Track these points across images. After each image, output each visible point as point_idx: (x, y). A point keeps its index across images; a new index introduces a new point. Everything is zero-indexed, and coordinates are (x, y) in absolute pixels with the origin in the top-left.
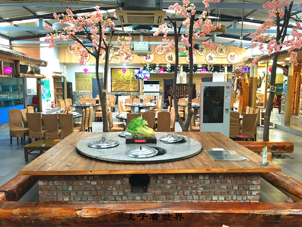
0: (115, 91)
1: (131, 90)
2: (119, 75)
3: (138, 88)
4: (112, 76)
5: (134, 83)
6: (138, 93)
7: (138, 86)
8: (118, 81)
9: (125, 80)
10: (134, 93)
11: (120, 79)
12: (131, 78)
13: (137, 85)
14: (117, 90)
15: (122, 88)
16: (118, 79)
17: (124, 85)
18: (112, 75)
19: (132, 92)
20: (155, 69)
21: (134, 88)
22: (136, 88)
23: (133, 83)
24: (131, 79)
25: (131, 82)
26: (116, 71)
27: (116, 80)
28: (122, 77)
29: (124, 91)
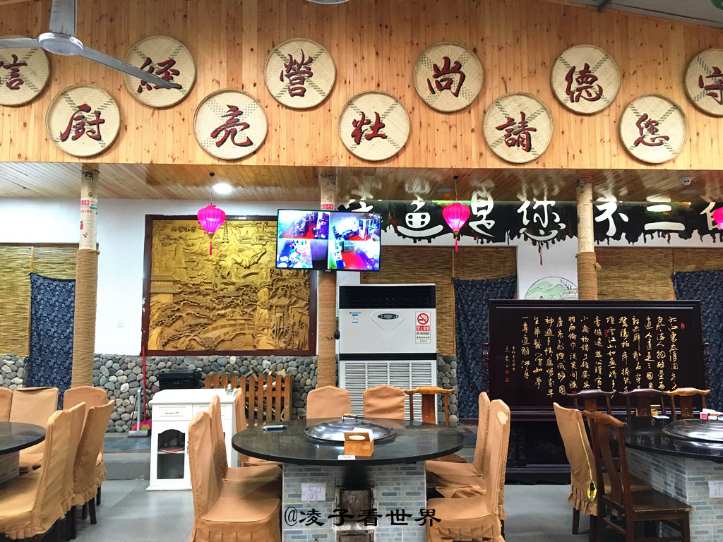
0: (169, 348)
1: (265, 342)
2: (194, 258)
3: (304, 334)
4: (156, 264)
5: (285, 301)
6: (307, 360)
7: (306, 320)
8: (187, 293)
9: (232, 288)
10: (279, 359)
11: (198, 281)
12: (264, 273)
13: (298, 314)
14: (182, 344)
15: (212, 335)
16: (186, 279)
17: (223, 316)
18: (156, 257)
19: (267, 353)
20: (407, 219)
21: (279, 333)
22: (296, 334)
23: (274, 301)
24: (263, 277)
25: (263, 295)
26: (176, 234)
27: (175, 282)
28: (210, 267)
29: (221, 348)
